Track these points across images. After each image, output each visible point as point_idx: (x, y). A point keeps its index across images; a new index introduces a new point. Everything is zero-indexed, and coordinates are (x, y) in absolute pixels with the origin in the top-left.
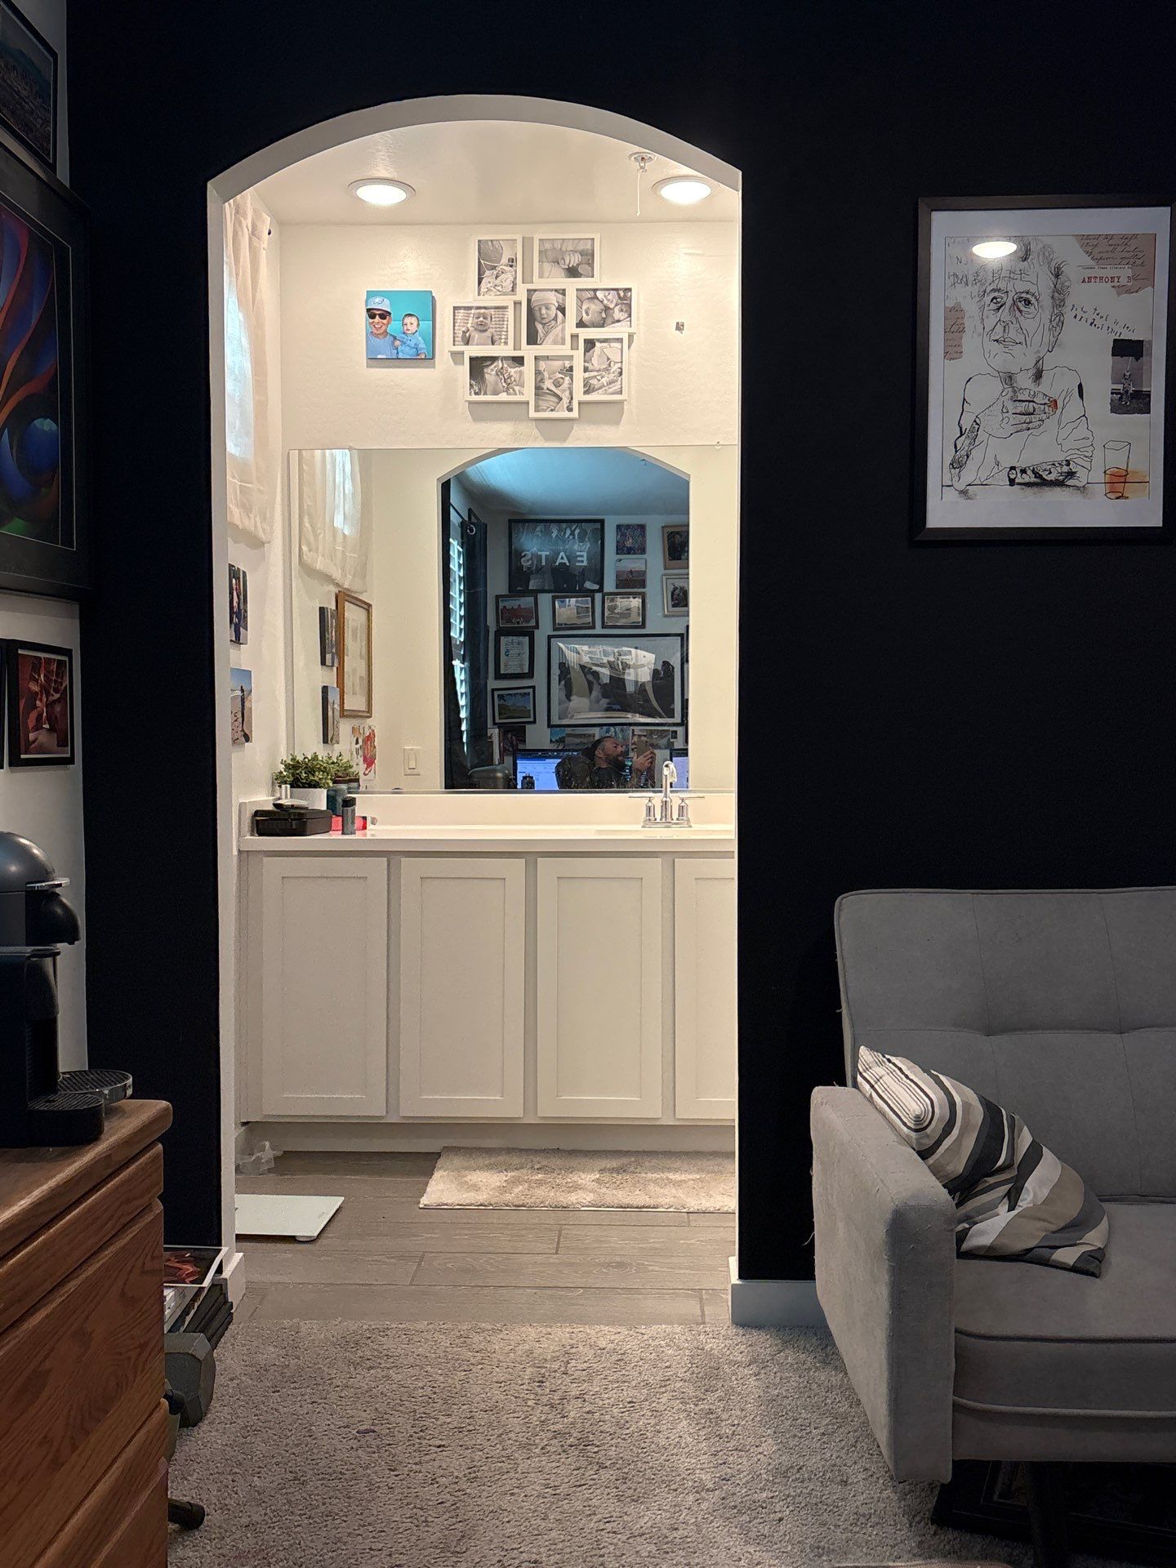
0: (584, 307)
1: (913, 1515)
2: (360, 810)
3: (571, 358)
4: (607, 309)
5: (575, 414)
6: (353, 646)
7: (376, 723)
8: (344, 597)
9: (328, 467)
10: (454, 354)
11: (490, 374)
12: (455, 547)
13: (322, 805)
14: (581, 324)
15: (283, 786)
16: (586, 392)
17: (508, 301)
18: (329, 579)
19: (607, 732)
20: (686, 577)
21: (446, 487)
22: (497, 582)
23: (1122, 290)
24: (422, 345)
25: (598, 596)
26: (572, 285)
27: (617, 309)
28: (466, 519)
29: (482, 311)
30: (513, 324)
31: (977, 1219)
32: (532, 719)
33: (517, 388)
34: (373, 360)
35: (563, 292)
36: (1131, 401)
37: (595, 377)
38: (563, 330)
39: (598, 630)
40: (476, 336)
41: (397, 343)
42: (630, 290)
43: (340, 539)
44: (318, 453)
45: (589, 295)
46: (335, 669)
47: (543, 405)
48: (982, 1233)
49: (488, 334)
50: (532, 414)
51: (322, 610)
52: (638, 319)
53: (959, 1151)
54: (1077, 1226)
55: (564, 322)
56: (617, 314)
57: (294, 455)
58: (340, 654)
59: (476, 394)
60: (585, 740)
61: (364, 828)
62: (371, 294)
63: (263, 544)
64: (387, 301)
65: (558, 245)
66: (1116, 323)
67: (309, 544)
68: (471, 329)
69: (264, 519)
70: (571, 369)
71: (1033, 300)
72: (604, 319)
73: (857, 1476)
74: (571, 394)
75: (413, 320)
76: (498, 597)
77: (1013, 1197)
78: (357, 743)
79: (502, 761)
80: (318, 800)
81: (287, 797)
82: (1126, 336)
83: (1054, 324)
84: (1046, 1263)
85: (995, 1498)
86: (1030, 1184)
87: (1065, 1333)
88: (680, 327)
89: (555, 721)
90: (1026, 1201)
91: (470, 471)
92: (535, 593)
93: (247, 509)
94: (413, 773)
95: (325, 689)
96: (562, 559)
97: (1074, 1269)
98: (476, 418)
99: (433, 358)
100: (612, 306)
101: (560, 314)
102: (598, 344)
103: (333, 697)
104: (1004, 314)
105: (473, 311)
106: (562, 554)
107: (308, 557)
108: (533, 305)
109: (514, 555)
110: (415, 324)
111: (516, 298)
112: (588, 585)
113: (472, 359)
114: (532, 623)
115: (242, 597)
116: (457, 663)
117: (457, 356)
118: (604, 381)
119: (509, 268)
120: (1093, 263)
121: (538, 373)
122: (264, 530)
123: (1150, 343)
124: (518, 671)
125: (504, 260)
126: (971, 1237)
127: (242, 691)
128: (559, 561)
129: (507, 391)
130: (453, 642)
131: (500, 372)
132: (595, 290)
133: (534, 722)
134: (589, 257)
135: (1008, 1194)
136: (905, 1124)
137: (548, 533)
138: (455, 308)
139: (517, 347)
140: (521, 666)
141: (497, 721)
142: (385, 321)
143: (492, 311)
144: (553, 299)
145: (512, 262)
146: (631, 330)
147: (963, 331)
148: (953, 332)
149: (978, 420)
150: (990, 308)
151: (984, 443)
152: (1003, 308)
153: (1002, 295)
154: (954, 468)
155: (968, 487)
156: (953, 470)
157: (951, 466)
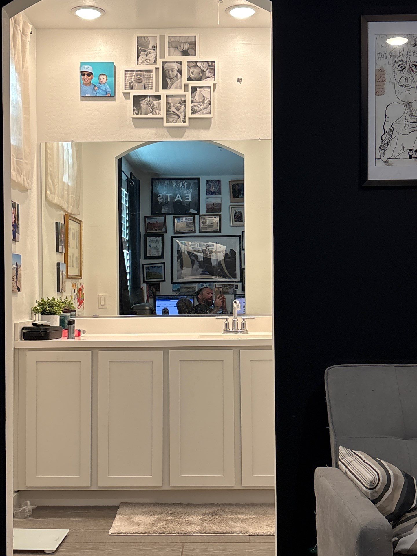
0: (191, 70)
2: (77, 326)
3: (185, 96)
4: (202, 71)
6: (73, 242)
7: (84, 281)
8: (68, 217)
9: (60, 151)
10: (125, 94)
11: (144, 104)
12: (124, 192)
13: (57, 324)
14: (189, 79)
15: (37, 314)
16: (192, 113)
17: (152, 67)
18: (60, 208)
21: (119, 162)
22: (145, 209)
24: (109, 90)
25: (197, 217)
26: (185, 59)
27: (207, 72)
28: (129, 177)
29: (139, 72)
30: (156, 79)
31: (402, 535)
32: (163, 279)
33: (157, 111)
34: (84, 97)
35: (180, 63)
37: (197, 105)
38: (181, 82)
39: (197, 234)
40: (136, 85)
41: (96, 88)
42: (214, 62)
43: (66, 188)
44: (55, 144)
45: (194, 64)
47: (171, 119)
48: (405, 543)
49: (142, 84)
50: (165, 124)
51: (57, 224)
52: (218, 76)
53: (392, 500)
55: (181, 78)
56: (208, 74)
57: (43, 145)
59: (136, 114)
60: (190, 290)
61: (79, 335)
62: (82, 64)
63: (27, 190)
64: (91, 67)
65: (177, 39)
67: (51, 190)
68: (133, 81)
69: (28, 177)
70: (185, 101)
72: (201, 77)
74: (185, 114)
75: (104, 77)
76: (145, 217)
78: (74, 292)
79: (148, 301)
80: (55, 321)
81: (39, 320)
88: (239, 80)
89: (175, 280)
91: (132, 154)
92: (164, 215)
93: (19, 172)
94: (103, 307)
95: (58, 264)
96: (178, 198)
98: (136, 127)
99: (115, 96)
100: (205, 70)
101: (179, 74)
102: (198, 89)
104: (405, 72)
105: (134, 73)
106: (178, 195)
108: (165, 69)
109: (154, 197)
110: (105, 79)
111: (157, 66)
112: (192, 211)
113: (134, 96)
114: (163, 230)
115: (17, 217)
116: (125, 251)
117: (126, 95)
118: (201, 107)
119: (152, 51)
121: (168, 103)
122: (28, 183)
124: (156, 255)
125: (150, 47)
126: (400, 544)
127: (17, 265)
129: (152, 112)
130: (123, 240)
131: (148, 103)
132: (197, 62)
133: (164, 281)
134: (193, 45)
137: (171, 184)
138: (125, 71)
139: (157, 90)
140: (158, 252)
141: (146, 280)
142: (90, 77)
143: (144, 73)
144: (175, 66)
145: (154, 48)
146: (215, 82)
147: (385, 81)
148: (380, 82)
149: (393, 126)
150: (398, 70)
151: (396, 138)
152: (405, 69)
153: (404, 63)
154: (381, 150)
155: (389, 159)
156: (380, 151)
157: (380, 149)
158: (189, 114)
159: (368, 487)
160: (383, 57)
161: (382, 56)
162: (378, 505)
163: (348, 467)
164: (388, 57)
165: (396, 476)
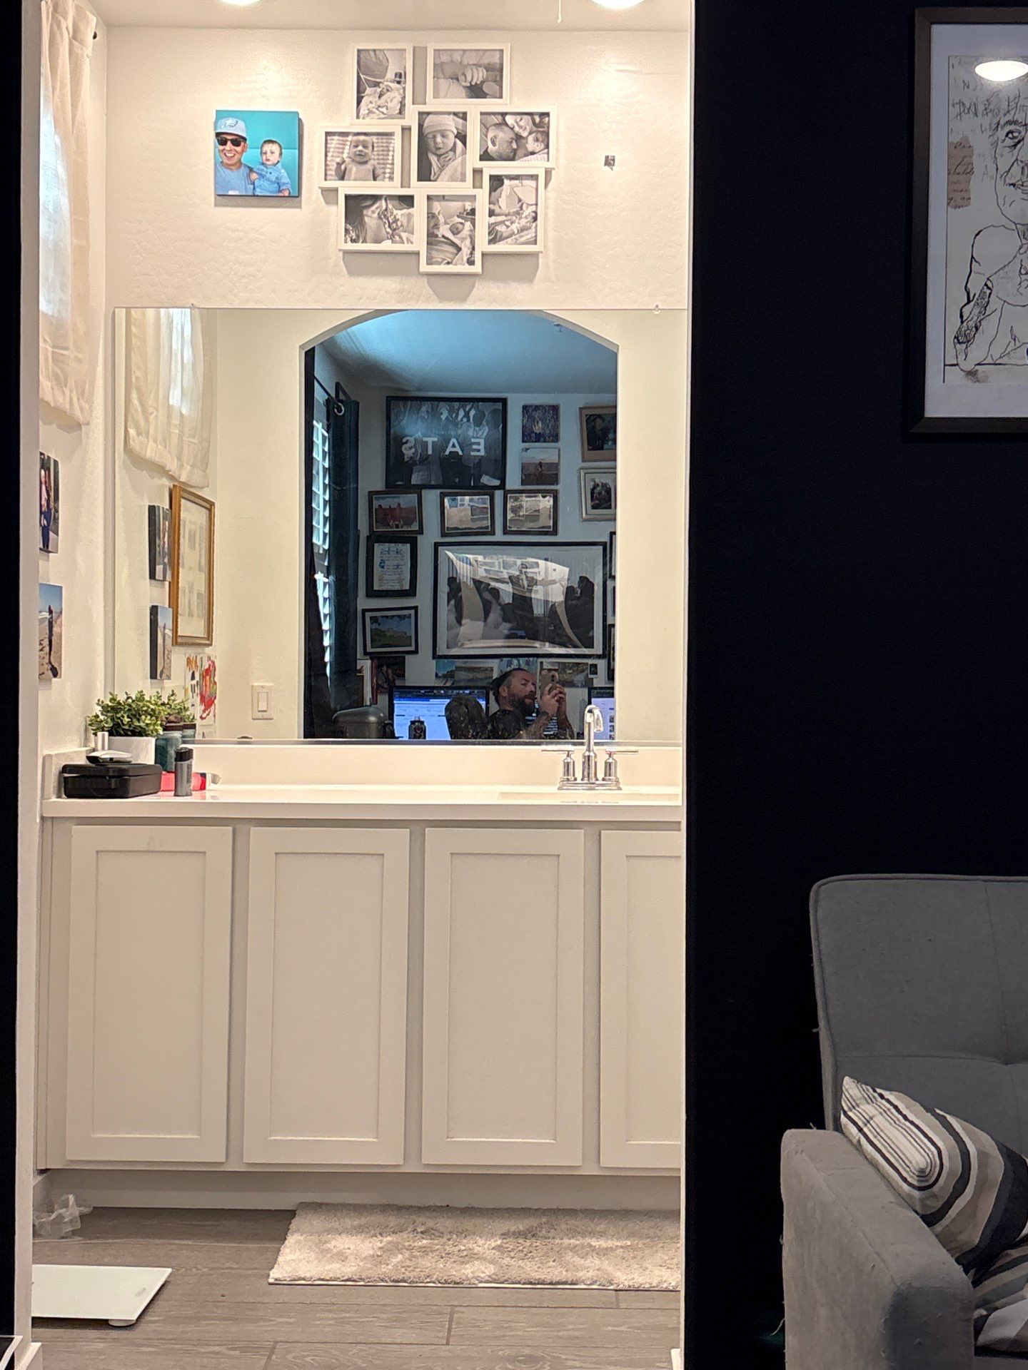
0: (490, 135)
2: (197, 765)
3: (473, 198)
4: (518, 138)
5: (477, 268)
6: (190, 555)
7: (217, 652)
8: (178, 493)
9: (164, 330)
10: (325, 191)
11: (371, 216)
12: (320, 430)
13: (149, 758)
14: (485, 156)
15: (100, 734)
16: (492, 241)
17: (394, 126)
18: (161, 470)
19: (509, 664)
20: (613, 471)
21: (310, 356)
22: (371, 475)
24: (285, 179)
25: (499, 495)
26: (475, 107)
27: (531, 138)
28: (333, 395)
29: (362, 138)
30: (401, 154)
32: (413, 648)
33: (404, 235)
34: (223, 198)
35: (464, 116)
37: (503, 222)
38: (463, 163)
39: (499, 536)
40: (354, 169)
41: (254, 176)
42: (547, 114)
43: (176, 420)
44: (151, 312)
45: (498, 119)
46: (167, 584)
47: (437, 256)
48: (1004, 1322)
49: (369, 166)
50: (424, 267)
51: (152, 510)
55: (464, 153)
56: (531, 145)
57: (121, 315)
58: (174, 564)
59: (353, 241)
60: (480, 676)
61: (203, 787)
62: (221, 115)
63: (79, 426)
64: (241, 123)
65: (458, 57)
67: (137, 427)
68: (347, 160)
69: (82, 394)
70: (473, 212)
72: (515, 151)
74: (473, 242)
75: (275, 148)
76: (371, 494)
78: (193, 678)
79: (374, 701)
80: (143, 752)
81: (105, 748)
88: (609, 162)
89: (442, 650)
91: (341, 337)
92: (418, 489)
93: (61, 382)
94: (263, 717)
95: (154, 610)
96: (453, 447)
98: (352, 272)
99: (299, 196)
100: (525, 134)
101: (459, 144)
102: (506, 182)
103: (165, 620)
104: (1023, 152)
105: (350, 138)
106: (454, 440)
107: (135, 443)
108: (426, 131)
109: (394, 444)
110: (277, 152)
111: (405, 122)
112: (486, 480)
113: (348, 197)
114: (415, 527)
115: (52, 494)
116: (320, 577)
117: (330, 194)
118: (515, 227)
119: (394, 85)
121: (431, 216)
122: (82, 409)
124: (397, 587)
125: (390, 75)
126: (991, 1327)
127: (51, 612)
128: (449, 449)
129: (392, 238)
130: (316, 551)
131: (383, 215)
132: (504, 115)
133: (416, 652)
134: (496, 72)
137: (435, 413)
138: (327, 134)
139: (405, 183)
140: (400, 581)
141: (369, 649)
142: (239, 149)
143: (374, 138)
144: (451, 124)
145: (400, 78)
146: (548, 165)
149: (988, 283)
150: (1003, 144)
151: (998, 312)
152: (1020, 145)
153: (1020, 129)
154: (960, 343)
155: (978, 367)
156: (958, 345)
157: (956, 340)
158: (482, 244)
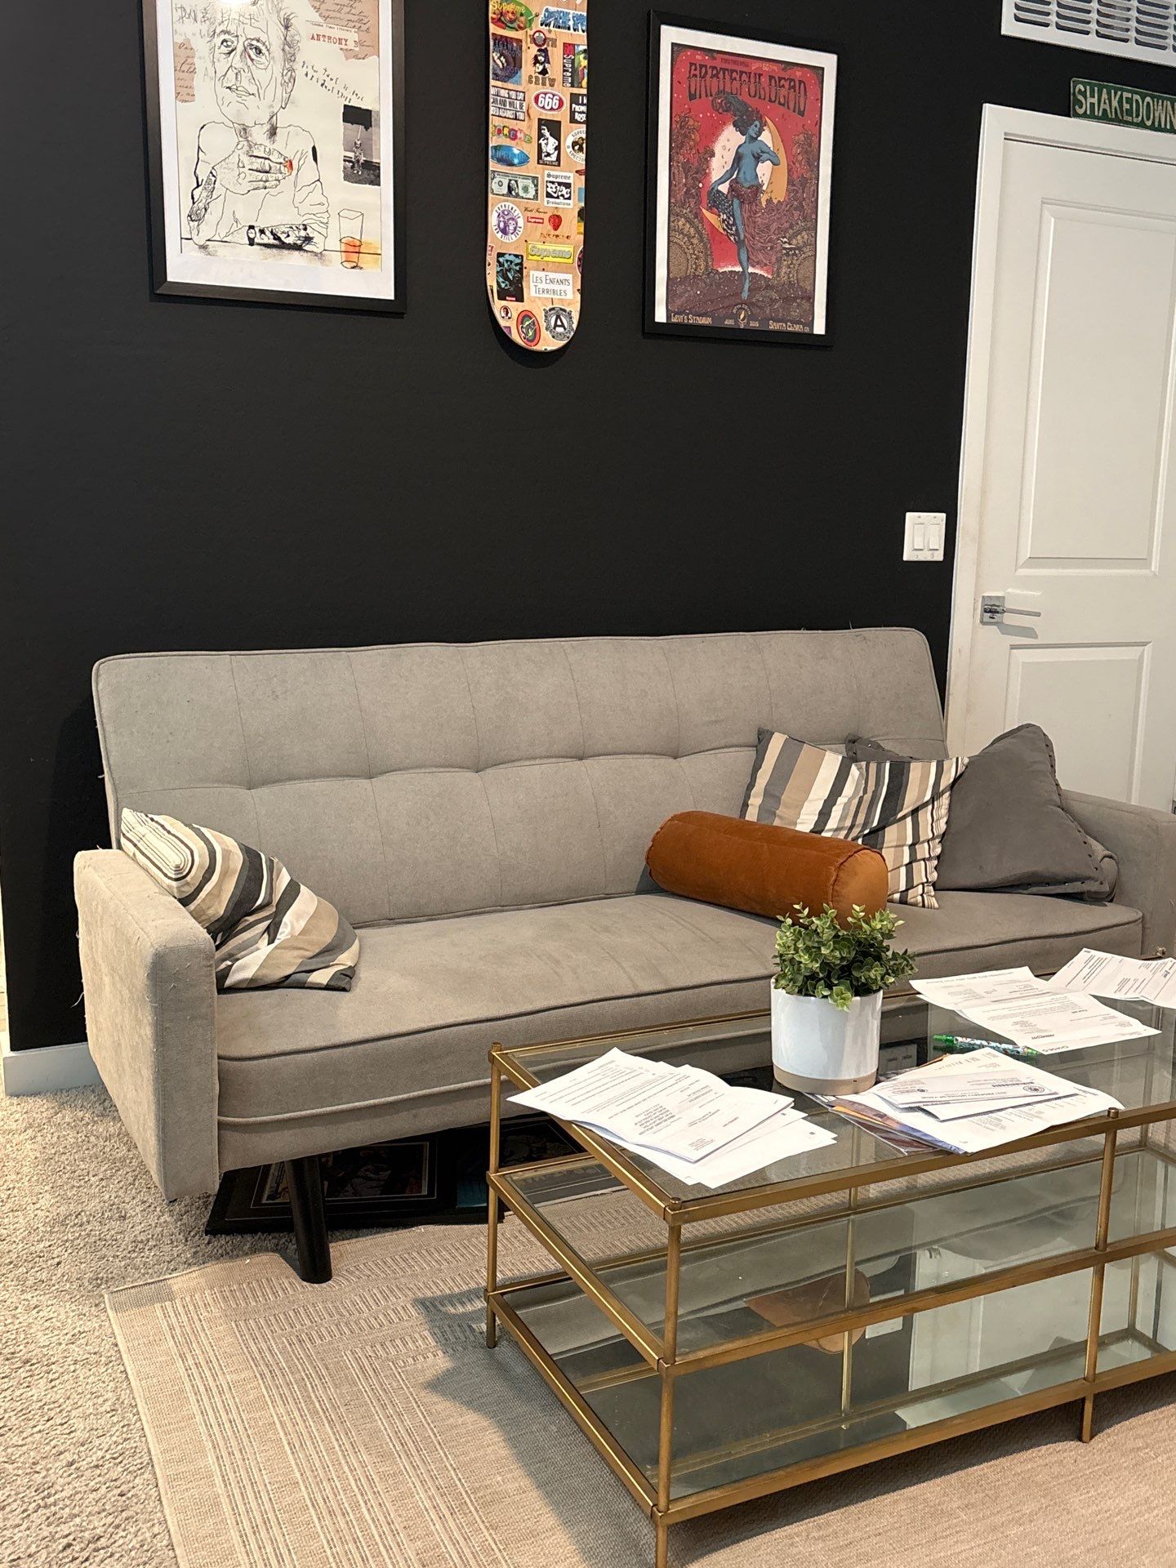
1: (187, 1232)
23: (349, 54)
31: (239, 956)
36: (363, 171)
48: (243, 968)
53: (219, 897)
54: (331, 950)
66: (346, 88)
71: (264, 50)
73: (134, 1210)
77: (272, 932)
82: (355, 103)
83: (286, 79)
84: (302, 986)
85: (264, 1201)
86: (288, 918)
87: (318, 1044)
90: (284, 934)
97: (328, 988)
104: (236, 59)
120: (321, 20)
123: (378, 113)
126: (234, 973)
135: (268, 929)
136: (166, 875)
147: (194, 71)
148: (183, 71)
149: (213, 171)
150: (220, 51)
151: (222, 197)
152: (234, 53)
153: (233, 39)
154: (193, 221)
155: (208, 243)
156: (191, 222)
157: (189, 218)
159: (174, 877)
160: (189, 18)
161: (187, 16)
162: (192, 907)
163: (139, 845)
164: (199, 19)
165: (227, 854)
